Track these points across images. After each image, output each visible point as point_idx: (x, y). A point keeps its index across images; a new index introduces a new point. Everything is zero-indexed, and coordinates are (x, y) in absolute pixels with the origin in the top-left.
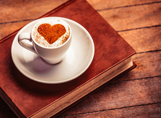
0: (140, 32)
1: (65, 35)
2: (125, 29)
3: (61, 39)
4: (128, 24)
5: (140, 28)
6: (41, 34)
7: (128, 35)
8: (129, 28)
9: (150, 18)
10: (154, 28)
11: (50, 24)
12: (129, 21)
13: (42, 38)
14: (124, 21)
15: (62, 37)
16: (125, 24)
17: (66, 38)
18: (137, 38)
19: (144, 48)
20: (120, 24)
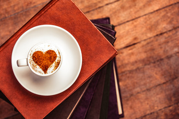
0: (146, 18)
1: (56, 61)
2: (134, 18)
3: (54, 64)
4: (136, 12)
5: (145, 15)
6: (36, 63)
7: (138, 22)
8: (137, 16)
9: (152, 3)
10: (156, 12)
11: (42, 51)
12: (136, 10)
13: (38, 67)
14: (132, 10)
15: (54, 62)
16: (133, 12)
17: (58, 63)
18: (145, 24)
19: (152, 34)
20: (129, 14)
